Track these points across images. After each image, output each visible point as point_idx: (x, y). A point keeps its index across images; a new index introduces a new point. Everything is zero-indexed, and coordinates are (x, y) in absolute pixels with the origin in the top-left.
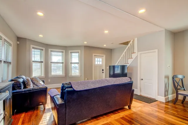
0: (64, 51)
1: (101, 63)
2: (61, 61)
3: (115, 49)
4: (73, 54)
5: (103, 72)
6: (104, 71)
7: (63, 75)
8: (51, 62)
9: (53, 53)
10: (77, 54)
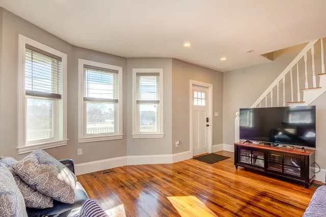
0: (120, 69)
1: (203, 104)
2: (111, 97)
3: (231, 71)
5: (208, 123)
6: (210, 123)
7: (118, 134)
8: (85, 99)
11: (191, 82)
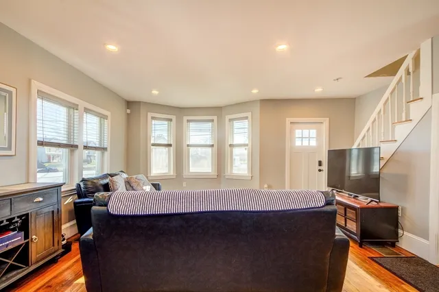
0: (215, 118)
1: (313, 143)
4: (237, 124)
7: (214, 174)
9: (192, 125)
10: (246, 123)
11: (288, 120)
